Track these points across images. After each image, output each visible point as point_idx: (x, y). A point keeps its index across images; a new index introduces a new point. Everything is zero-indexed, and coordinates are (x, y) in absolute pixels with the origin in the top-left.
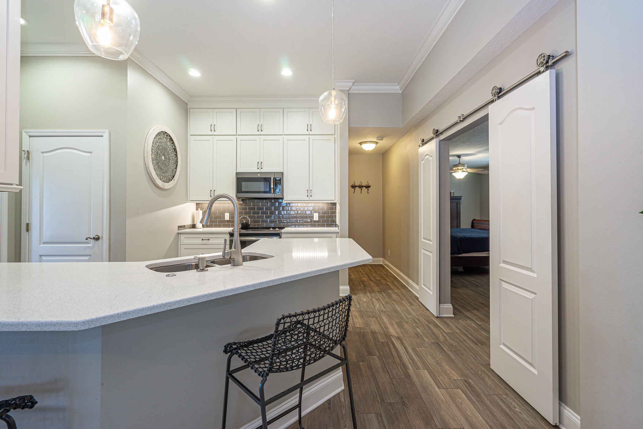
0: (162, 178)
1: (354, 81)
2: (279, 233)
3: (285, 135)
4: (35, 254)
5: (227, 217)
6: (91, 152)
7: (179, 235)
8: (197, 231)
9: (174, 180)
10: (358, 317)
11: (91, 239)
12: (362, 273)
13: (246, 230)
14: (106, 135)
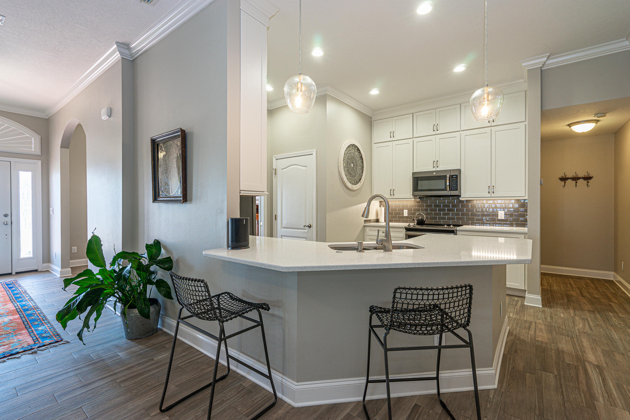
0: (352, 181)
1: (549, 54)
2: (454, 230)
3: (462, 131)
4: (279, 234)
5: (406, 213)
6: (306, 166)
7: (365, 228)
8: (380, 224)
9: (361, 182)
10: (544, 331)
11: (307, 226)
12: (572, 286)
13: (421, 226)
14: (314, 153)
